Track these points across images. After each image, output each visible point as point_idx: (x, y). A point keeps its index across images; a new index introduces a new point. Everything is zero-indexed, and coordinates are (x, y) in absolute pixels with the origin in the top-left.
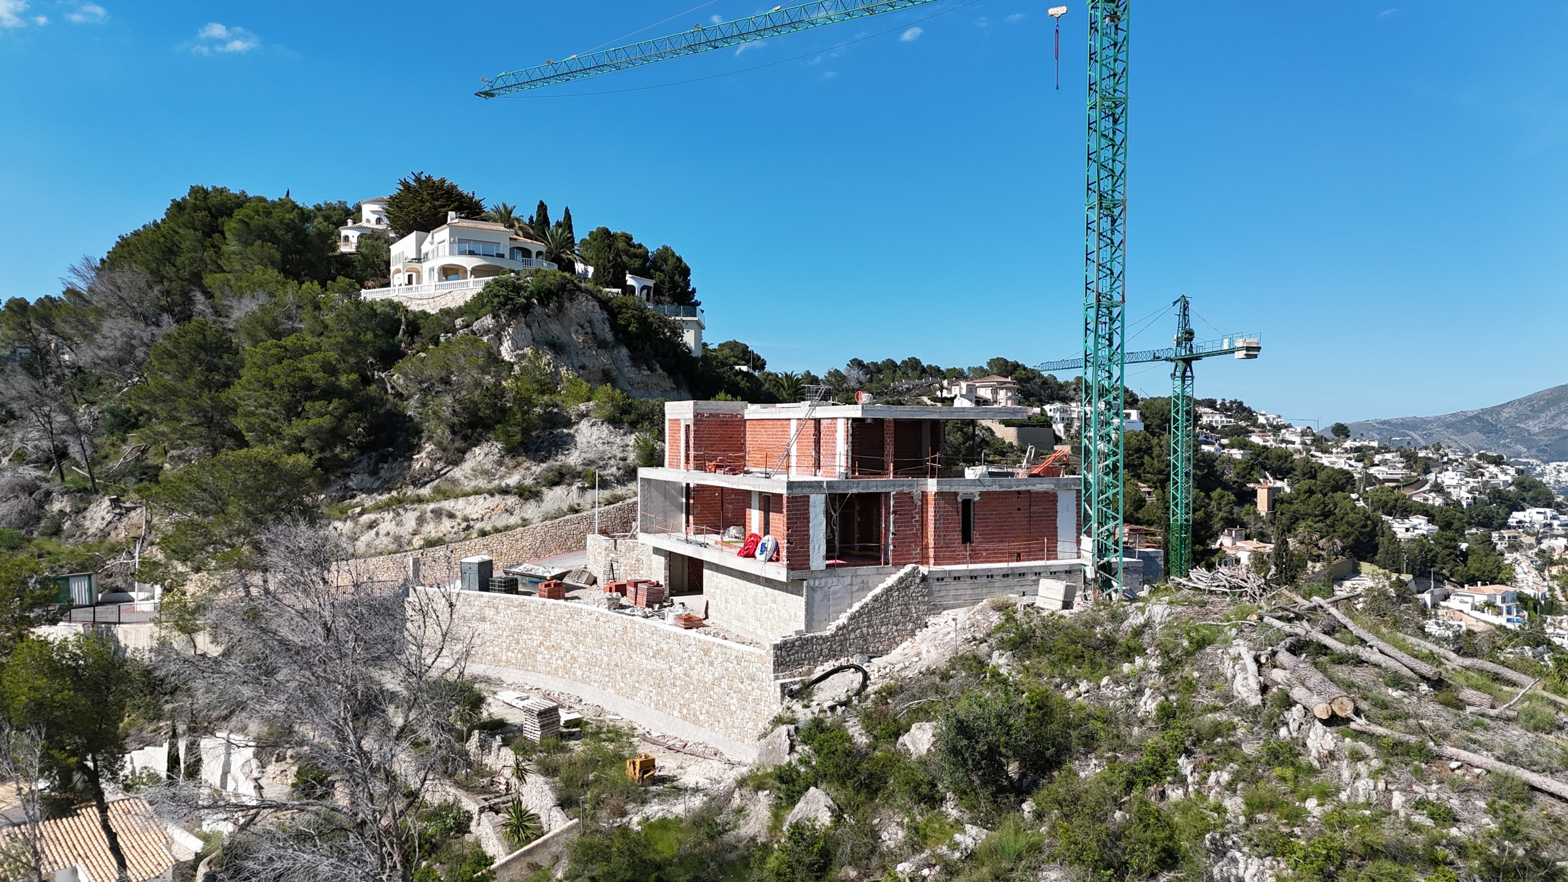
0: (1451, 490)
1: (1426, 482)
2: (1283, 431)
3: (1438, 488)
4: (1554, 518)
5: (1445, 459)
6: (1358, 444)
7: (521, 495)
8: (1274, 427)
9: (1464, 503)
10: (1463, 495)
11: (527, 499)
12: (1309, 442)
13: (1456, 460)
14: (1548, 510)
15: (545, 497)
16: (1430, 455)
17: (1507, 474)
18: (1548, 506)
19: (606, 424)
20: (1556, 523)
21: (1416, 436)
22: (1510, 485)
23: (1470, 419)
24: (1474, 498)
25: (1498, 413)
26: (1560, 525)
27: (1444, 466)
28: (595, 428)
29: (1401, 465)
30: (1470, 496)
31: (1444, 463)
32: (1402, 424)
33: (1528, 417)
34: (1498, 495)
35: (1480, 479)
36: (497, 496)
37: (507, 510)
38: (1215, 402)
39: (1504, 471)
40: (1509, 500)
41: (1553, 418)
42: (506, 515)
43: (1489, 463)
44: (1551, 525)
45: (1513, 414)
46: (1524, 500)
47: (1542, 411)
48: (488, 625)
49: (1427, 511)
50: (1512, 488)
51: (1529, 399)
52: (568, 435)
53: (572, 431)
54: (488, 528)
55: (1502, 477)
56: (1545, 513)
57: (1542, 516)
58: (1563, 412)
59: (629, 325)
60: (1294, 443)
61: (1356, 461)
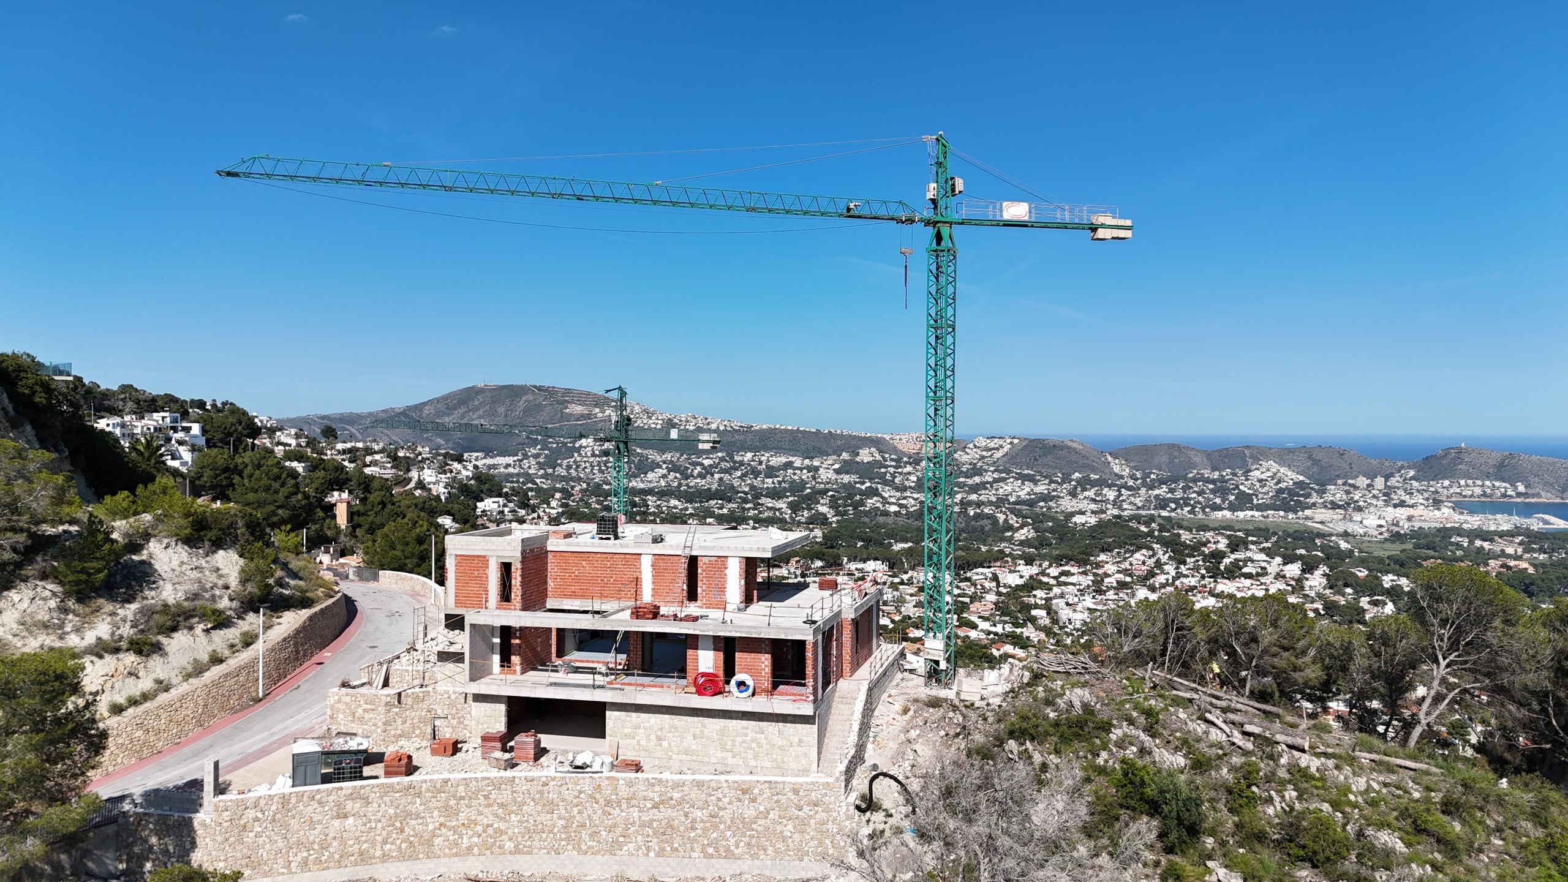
0: (431, 486)
1: (410, 480)
2: (278, 434)
3: (421, 485)
4: (505, 506)
5: (420, 458)
6: (349, 445)
7: (139, 652)
8: (269, 429)
9: (443, 498)
10: (440, 490)
11: (148, 656)
12: (303, 444)
13: (428, 459)
14: (501, 500)
15: (167, 649)
16: (408, 455)
17: (467, 470)
18: (500, 496)
19: (180, 543)
20: (506, 510)
21: (353, 430)
22: (471, 479)
23: (398, 415)
24: (449, 493)
25: (421, 410)
26: (509, 512)
27: (420, 464)
28: (170, 550)
29: (389, 465)
30: (446, 491)
31: (420, 462)
32: (340, 419)
33: (444, 414)
34: (464, 489)
35: (448, 475)
36: (108, 658)
37: (130, 674)
38: (205, 403)
39: (465, 468)
40: (473, 493)
41: (463, 416)
42: (131, 680)
43: (452, 460)
44: (503, 512)
45: (432, 411)
46: (482, 491)
47: (455, 409)
48: (351, 820)
49: (449, 511)
50: (472, 482)
51: (444, 398)
52: (143, 562)
53: (144, 557)
54: (121, 700)
55: (465, 473)
56: (498, 502)
57: (497, 504)
58: (470, 410)
59: (34, 393)
60: (290, 445)
61: (350, 462)
